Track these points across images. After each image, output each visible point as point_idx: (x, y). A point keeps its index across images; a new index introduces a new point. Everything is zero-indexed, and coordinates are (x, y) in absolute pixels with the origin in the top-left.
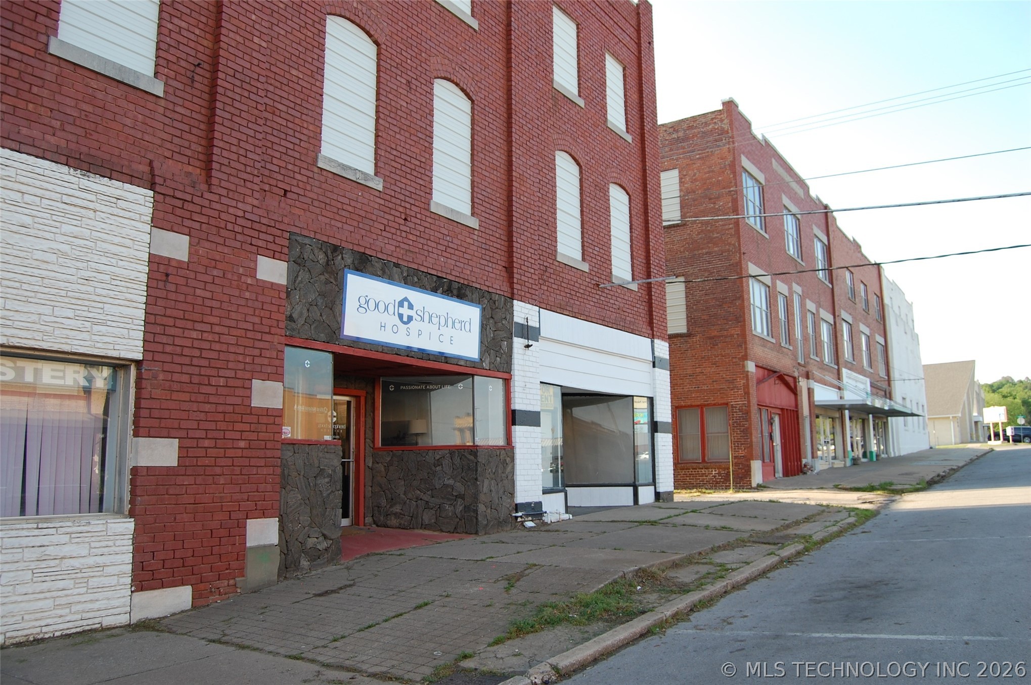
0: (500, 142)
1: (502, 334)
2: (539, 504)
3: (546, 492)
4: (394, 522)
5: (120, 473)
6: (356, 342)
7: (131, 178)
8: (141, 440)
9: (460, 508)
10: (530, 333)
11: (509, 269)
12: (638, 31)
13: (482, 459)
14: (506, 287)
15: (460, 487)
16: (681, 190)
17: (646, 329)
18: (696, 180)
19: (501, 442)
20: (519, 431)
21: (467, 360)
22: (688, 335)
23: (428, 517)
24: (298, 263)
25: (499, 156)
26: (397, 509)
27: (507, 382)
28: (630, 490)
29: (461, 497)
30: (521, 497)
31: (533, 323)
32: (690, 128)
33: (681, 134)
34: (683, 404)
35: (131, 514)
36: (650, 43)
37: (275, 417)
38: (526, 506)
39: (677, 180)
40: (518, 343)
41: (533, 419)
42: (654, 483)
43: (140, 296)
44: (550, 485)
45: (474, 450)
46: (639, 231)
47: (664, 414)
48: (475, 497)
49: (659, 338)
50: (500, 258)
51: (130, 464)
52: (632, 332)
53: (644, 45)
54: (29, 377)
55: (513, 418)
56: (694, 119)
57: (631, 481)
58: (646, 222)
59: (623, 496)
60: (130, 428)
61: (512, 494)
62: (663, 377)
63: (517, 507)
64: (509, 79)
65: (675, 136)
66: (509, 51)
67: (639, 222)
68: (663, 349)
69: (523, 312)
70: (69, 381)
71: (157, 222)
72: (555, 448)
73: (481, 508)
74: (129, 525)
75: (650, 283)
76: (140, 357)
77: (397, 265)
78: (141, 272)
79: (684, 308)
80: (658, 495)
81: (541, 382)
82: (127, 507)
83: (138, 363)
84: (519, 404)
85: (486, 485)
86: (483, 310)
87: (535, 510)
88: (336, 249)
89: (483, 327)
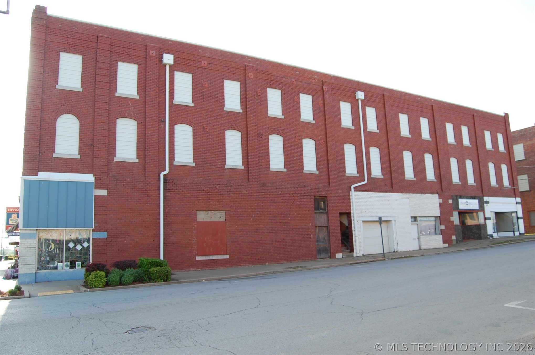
0: (478, 167)
1: (482, 204)
2: (492, 235)
3: (493, 232)
4: (466, 238)
5: (439, 230)
6: (461, 209)
7: (436, 194)
8: (441, 226)
9: (478, 235)
10: (487, 202)
11: (482, 191)
12: (505, 123)
13: (481, 226)
14: (482, 195)
15: (478, 232)
16: (524, 150)
17: (514, 195)
18: (528, 147)
19: (484, 223)
20: (487, 221)
21: (477, 209)
22: (530, 191)
23: (472, 237)
24: (453, 199)
25: (478, 169)
26: (466, 236)
27: (484, 212)
28: (513, 232)
29: (478, 233)
30: (489, 233)
31: (488, 200)
32: (525, 131)
33: (523, 133)
34: (530, 210)
35: (441, 235)
36: (509, 124)
37: (453, 222)
38: (490, 235)
39: (522, 147)
40: (485, 205)
41: (489, 219)
42: (519, 231)
43: (439, 208)
44: (494, 231)
45: (479, 225)
46: (510, 173)
47: (520, 215)
48: (481, 233)
49: (517, 197)
50: (480, 189)
51: (440, 229)
52: (510, 197)
53: (507, 126)
54: (430, 219)
55: (486, 219)
56: (526, 129)
57: (513, 230)
58: (512, 170)
59: (511, 234)
60: (439, 224)
61: (487, 233)
62: (520, 206)
63: (488, 235)
64: (478, 153)
65: (521, 134)
66: (477, 147)
67: (510, 171)
68: (519, 200)
69: (486, 199)
70: (432, 219)
71: (439, 198)
72: (494, 223)
73: (482, 235)
74: (441, 236)
75: (514, 188)
76: (440, 215)
77: (465, 196)
78: (438, 205)
79: (528, 183)
80: (520, 234)
81: (491, 212)
82: (440, 234)
83: (439, 217)
84: (487, 216)
85: (482, 231)
86: (479, 200)
87: (492, 236)
88: (457, 196)
89: (479, 203)
